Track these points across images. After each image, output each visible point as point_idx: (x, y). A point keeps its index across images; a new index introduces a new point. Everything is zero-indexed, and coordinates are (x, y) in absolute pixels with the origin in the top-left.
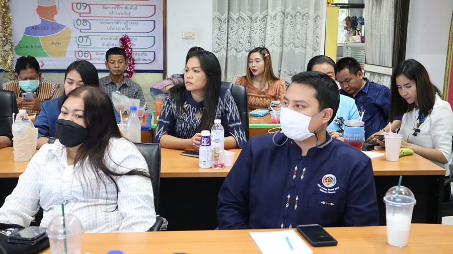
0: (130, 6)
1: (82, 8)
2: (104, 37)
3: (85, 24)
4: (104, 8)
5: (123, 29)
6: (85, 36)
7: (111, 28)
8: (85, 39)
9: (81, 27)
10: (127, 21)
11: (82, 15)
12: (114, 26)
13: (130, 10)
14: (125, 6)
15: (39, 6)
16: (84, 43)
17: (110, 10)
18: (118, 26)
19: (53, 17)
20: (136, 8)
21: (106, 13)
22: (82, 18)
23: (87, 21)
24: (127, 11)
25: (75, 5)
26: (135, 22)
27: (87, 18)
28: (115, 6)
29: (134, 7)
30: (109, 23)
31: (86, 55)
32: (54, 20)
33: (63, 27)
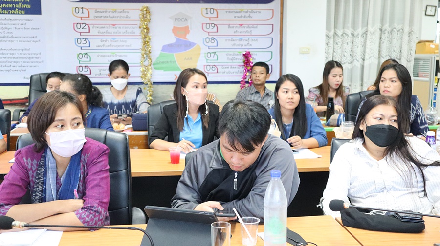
0: (251, 26)
1: (211, 28)
2: (229, 53)
3: (213, 41)
4: (229, 27)
5: (245, 46)
6: (213, 53)
7: (235, 45)
8: (212, 54)
9: (210, 44)
10: (249, 38)
11: (210, 34)
12: (237, 43)
13: (252, 29)
14: (247, 26)
15: (174, 27)
16: (212, 58)
17: (235, 29)
18: (241, 43)
19: (186, 36)
20: (256, 27)
21: (231, 31)
22: (210, 37)
23: (214, 39)
24: (249, 30)
25: (205, 25)
26: (255, 39)
27: (215, 37)
28: (238, 26)
29: (255, 26)
30: (234, 40)
31: (213, 69)
32: (187, 39)
33: (194, 44)
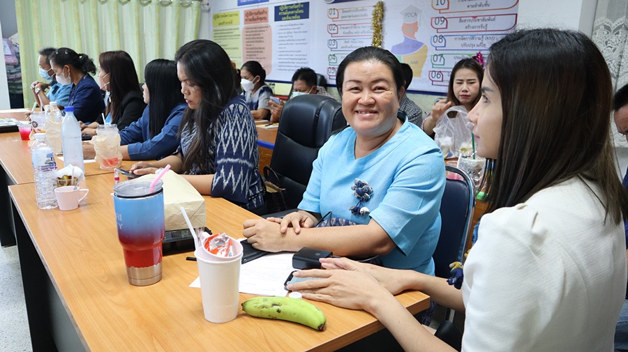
0: (487, 17)
1: (440, 22)
2: (458, 56)
3: (441, 40)
4: (461, 21)
5: (478, 46)
6: (439, 55)
7: (465, 45)
8: (439, 57)
9: (438, 44)
10: (483, 35)
11: (439, 30)
12: (468, 42)
13: (488, 22)
14: (482, 18)
15: (404, 24)
16: (438, 62)
17: (467, 24)
18: (473, 42)
19: (414, 34)
20: (494, 19)
21: (462, 27)
22: (438, 35)
23: (443, 37)
24: (484, 23)
25: (434, 20)
26: (491, 36)
27: (443, 34)
28: (471, 18)
29: (492, 17)
30: (464, 39)
31: (439, 76)
32: (414, 38)
33: (421, 44)
